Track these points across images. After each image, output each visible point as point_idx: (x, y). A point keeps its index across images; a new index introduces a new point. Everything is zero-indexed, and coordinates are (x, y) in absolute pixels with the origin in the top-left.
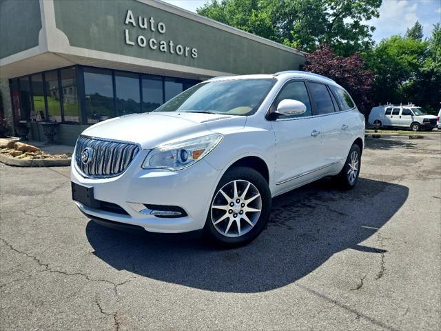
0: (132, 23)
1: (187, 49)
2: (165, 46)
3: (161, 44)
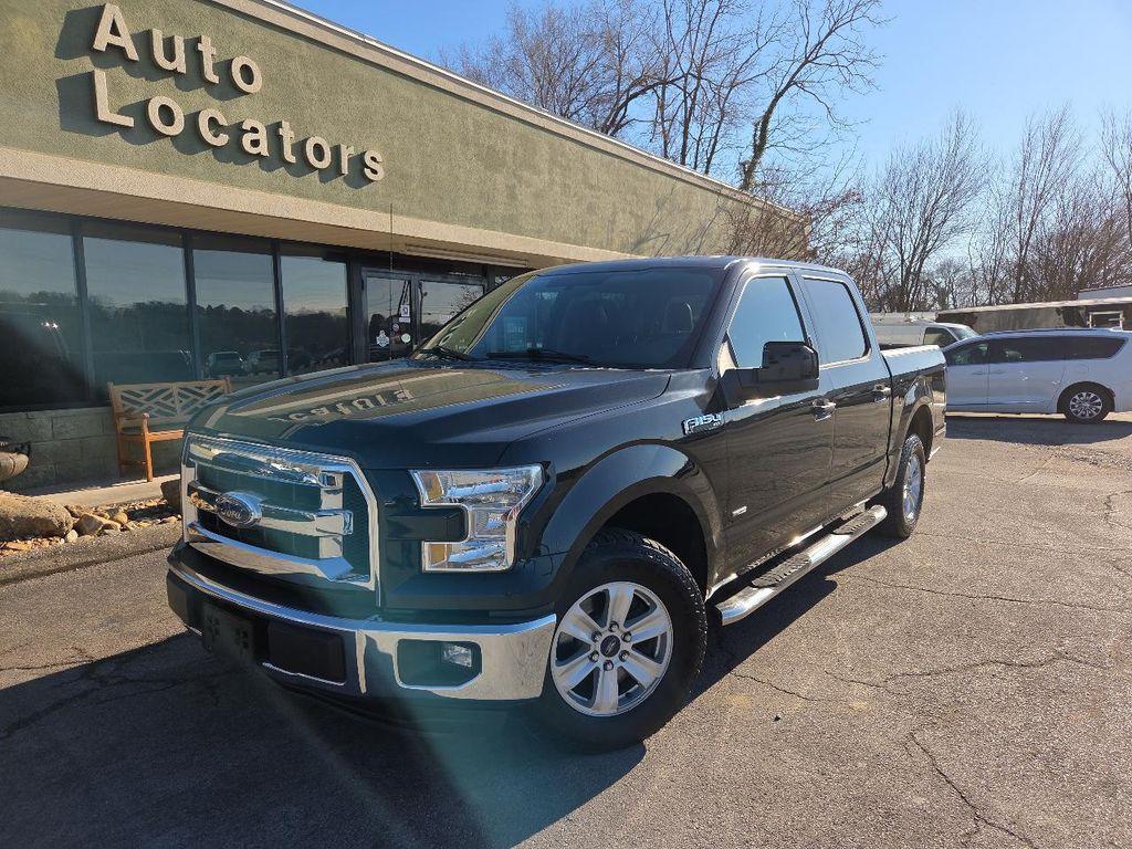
0: (122, 50)
1: (346, 151)
2: (262, 136)
3: (246, 131)
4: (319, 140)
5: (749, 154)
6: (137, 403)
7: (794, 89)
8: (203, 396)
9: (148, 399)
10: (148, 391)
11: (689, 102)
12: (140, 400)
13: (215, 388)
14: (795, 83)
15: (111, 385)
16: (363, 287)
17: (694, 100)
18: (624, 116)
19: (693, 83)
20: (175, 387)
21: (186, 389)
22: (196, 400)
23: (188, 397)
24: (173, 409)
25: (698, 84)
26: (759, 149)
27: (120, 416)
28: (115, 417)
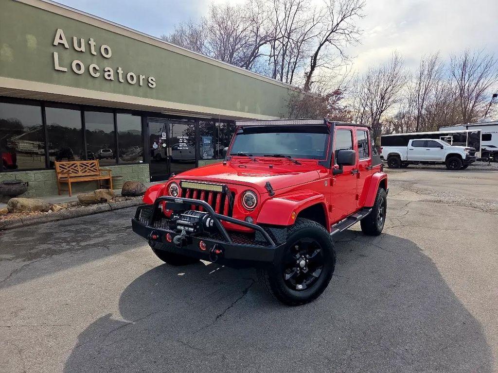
0: (63, 45)
1: (142, 77)
2: (112, 73)
3: (106, 71)
4: (132, 74)
5: (309, 69)
6: (65, 169)
7: (327, 43)
8: (88, 166)
9: (69, 167)
10: (68, 164)
12: (66, 167)
13: (93, 163)
14: (328, 40)
15: (55, 162)
16: (148, 125)
17: (286, 47)
18: (257, 53)
19: (286, 40)
20: (78, 163)
21: (83, 164)
22: (86, 168)
23: (82, 167)
24: (78, 171)
25: (288, 40)
26: (313, 67)
27: (59, 173)
28: (57, 173)
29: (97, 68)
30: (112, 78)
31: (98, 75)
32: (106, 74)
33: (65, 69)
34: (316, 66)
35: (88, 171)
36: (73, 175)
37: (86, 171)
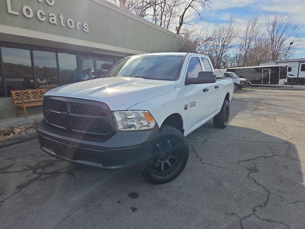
1: (78, 23)
2: (55, 18)
3: (51, 17)
4: (70, 20)
5: (178, 25)
7: (190, 7)
8: (38, 94)
9: (23, 95)
10: (22, 92)
11: (162, 10)
12: (21, 95)
14: (190, 6)
15: (12, 90)
16: (81, 62)
17: (164, 9)
18: (145, 13)
19: (163, 4)
20: (30, 91)
21: (34, 92)
22: (36, 95)
23: (34, 94)
24: (30, 97)
25: (165, 5)
26: (181, 24)
27: (15, 100)
28: (13, 100)
29: (44, 13)
30: (55, 22)
31: (44, 19)
32: (51, 19)
33: (17, 13)
34: (183, 23)
35: (38, 97)
36: (26, 101)
37: (37, 97)
